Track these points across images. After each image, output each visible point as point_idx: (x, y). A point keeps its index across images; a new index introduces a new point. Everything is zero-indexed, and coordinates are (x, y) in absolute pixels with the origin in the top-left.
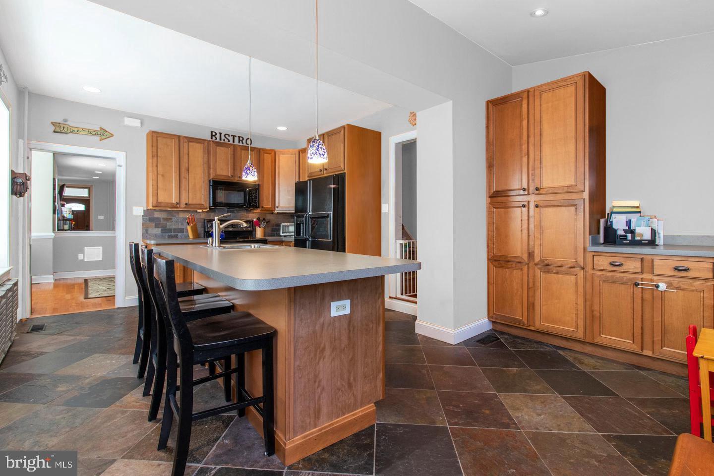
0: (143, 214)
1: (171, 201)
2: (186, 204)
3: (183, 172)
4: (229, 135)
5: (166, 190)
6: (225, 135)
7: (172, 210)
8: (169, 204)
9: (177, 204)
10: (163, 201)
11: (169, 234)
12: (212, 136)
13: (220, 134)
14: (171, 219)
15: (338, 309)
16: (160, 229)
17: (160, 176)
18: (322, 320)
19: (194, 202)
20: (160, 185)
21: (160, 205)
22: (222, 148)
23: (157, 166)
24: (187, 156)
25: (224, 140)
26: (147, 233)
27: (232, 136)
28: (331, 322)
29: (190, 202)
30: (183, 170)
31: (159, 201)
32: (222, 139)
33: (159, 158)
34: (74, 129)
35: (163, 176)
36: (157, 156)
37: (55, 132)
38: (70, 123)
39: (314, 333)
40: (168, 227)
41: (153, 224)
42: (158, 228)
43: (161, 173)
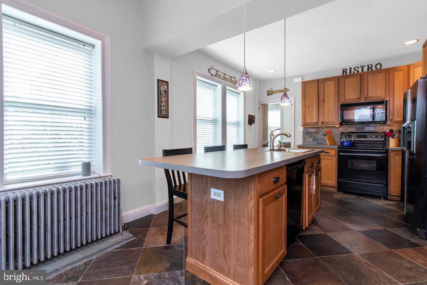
0: (303, 130)
1: (313, 122)
2: (322, 123)
3: (320, 102)
4: (358, 68)
5: (310, 115)
6: (354, 69)
7: (316, 127)
8: (312, 124)
9: (316, 123)
10: (308, 122)
11: (318, 142)
12: (343, 72)
13: (350, 69)
14: (318, 132)
15: (215, 194)
16: (312, 139)
17: (307, 108)
18: (206, 197)
19: (328, 121)
20: (307, 113)
21: (306, 125)
22: (349, 79)
23: (305, 102)
24: (323, 91)
25: (354, 72)
26: (305, 141)
27: (361, 67)
28: (212, 202)
29: (325, 121)
30: (321, 101)
31: (306, 122)
32: (352, 73)
33: (306, 97)
34: (274, 92)
35: (308, 107)
36: (305, 96)
37: (268, 95)
38: (273, 90)
39: (201, 203)
40: (317, 138)
41: (308, 136)
42: (311, 138)
43: (307, 106)
